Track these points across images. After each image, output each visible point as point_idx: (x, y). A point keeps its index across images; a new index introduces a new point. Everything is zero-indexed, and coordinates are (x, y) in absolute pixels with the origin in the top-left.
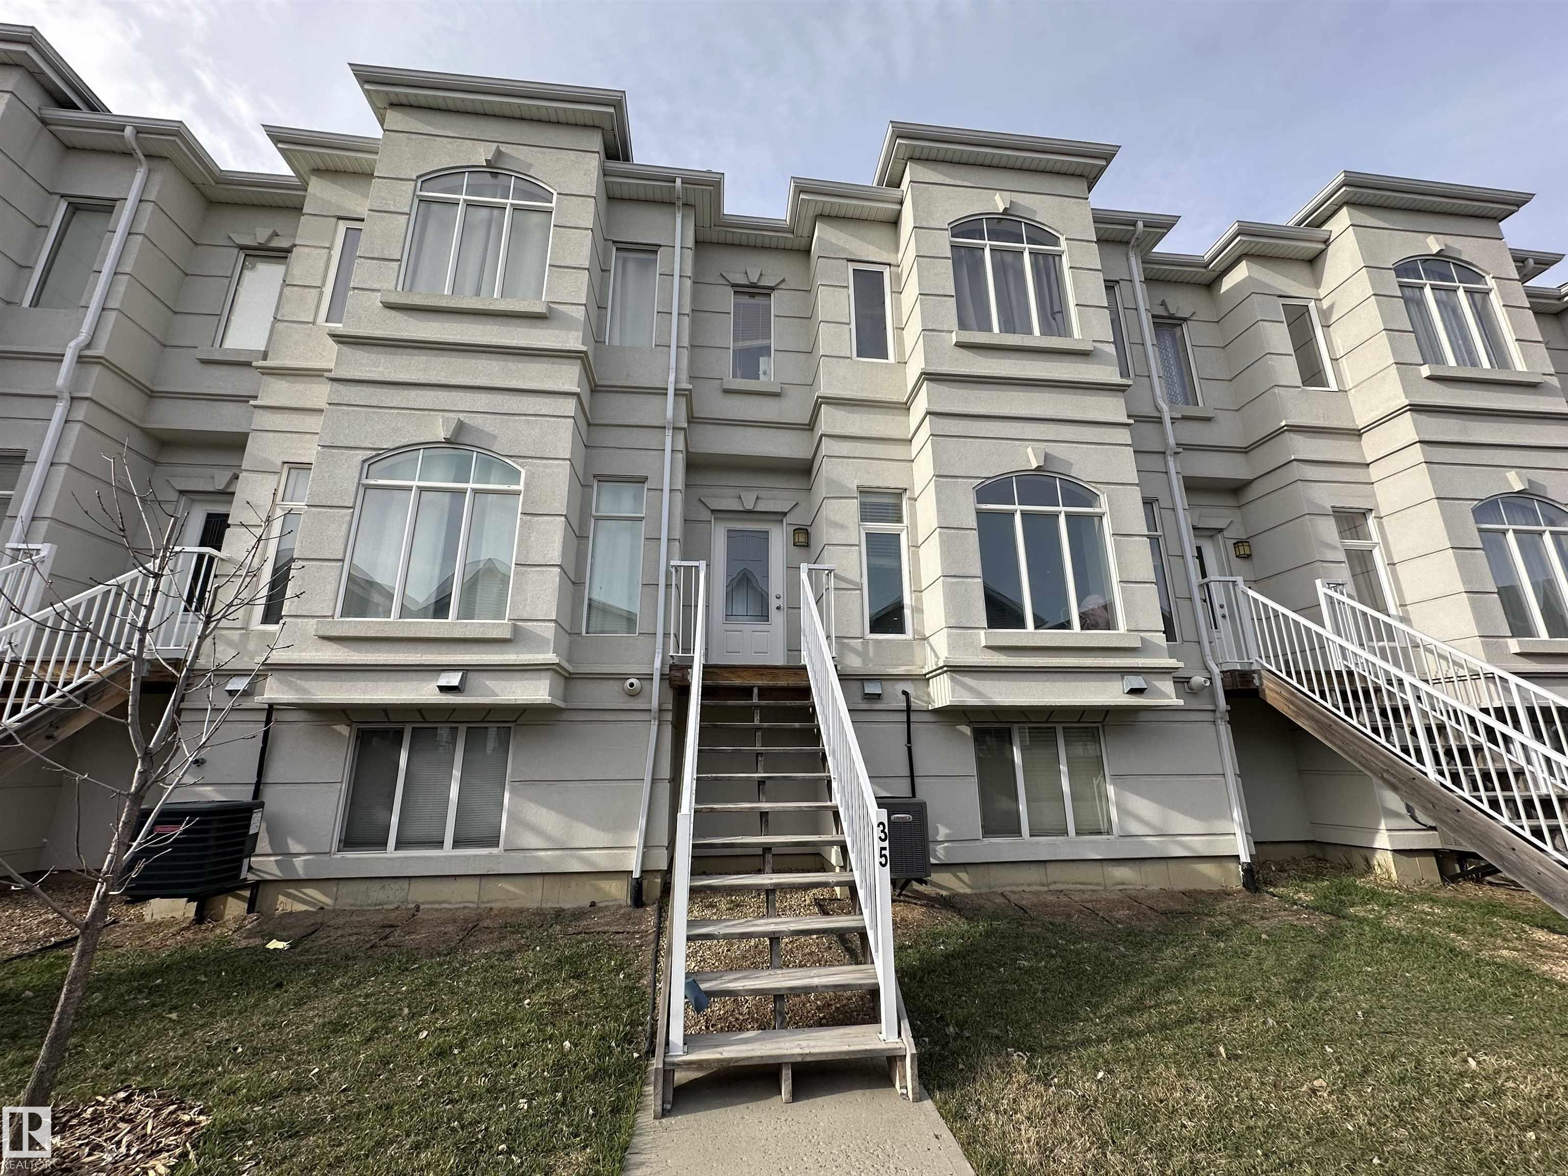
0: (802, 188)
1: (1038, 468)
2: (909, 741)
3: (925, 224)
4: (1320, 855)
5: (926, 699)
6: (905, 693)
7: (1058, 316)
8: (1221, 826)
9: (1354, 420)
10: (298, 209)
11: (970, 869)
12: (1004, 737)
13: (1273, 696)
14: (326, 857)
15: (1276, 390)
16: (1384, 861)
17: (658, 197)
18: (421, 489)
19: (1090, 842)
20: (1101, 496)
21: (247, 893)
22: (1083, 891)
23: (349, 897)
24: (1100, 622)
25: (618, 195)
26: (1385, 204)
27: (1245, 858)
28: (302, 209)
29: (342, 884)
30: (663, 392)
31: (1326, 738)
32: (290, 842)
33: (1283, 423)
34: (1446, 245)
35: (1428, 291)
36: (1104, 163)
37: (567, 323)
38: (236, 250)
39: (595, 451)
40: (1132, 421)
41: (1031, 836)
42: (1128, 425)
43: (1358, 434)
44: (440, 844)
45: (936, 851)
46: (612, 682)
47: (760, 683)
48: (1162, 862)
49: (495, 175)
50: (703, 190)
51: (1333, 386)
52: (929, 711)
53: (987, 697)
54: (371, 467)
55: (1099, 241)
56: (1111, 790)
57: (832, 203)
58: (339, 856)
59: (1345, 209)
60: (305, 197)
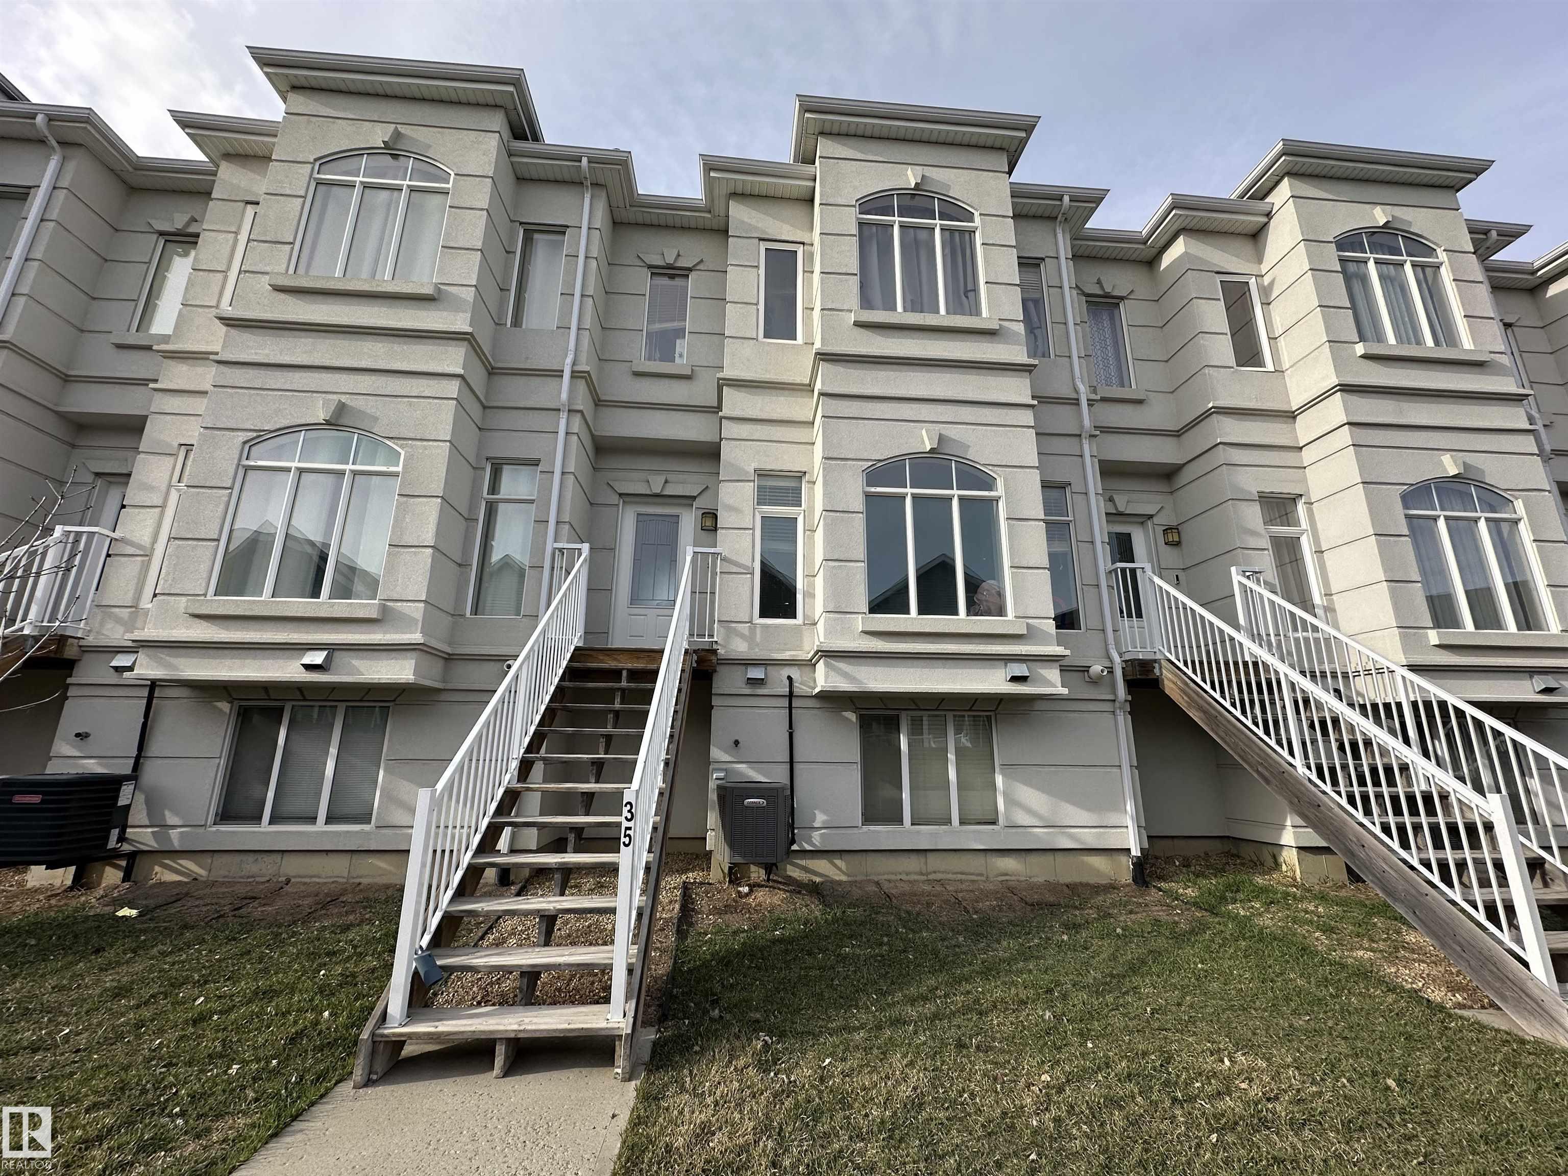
0: (711, 165)
1: (932, 451)
2: (791, 727)
3: (831, 201)
4: (1234, 851)
5: (812, 684)
6: (790, 678)
7: (971, 294)
8: (1113, 819)
9: (1289, 402)
10: (206, 194)
11: (844, 855)
12: (892, 724)
13: (1171, 688)
14: (201, 830)
15: (1206, 370)
16: (1290, 857)
17: (567, 177)
18: (301, 471)
19: (974, 831)
20: (998, 480)
21: (123, 863)
22: (961, 881)
23: (223, 869)
24: (992, 608)
25: (527, 176)
26: (1330, 174)
27: (1136, 852)
28: (210, 193)
29: (216, 855)
30: (559, 374)
31: (1212, 730)
32: (167, 813)
33: (1210, 405)
34: (1393, 216)
35: (1371, 265)
36: (1023, 135)
37: (456, 305)
38: (155, 236)
39: (488, 434)
40: (1035, 402)
41: (912, 824)
42: (1032, 406)
43: (1291, 416)
44: (313, 819)
45: (811, 837)
46: (492, 663)
47: (629, 666)
48: (1050, 854)
49: (395, 157)
50: (611, 169)
51: (1270, 367)
52: (812, 696)
53: (860, 682)
54: (253, 448)
55: (1015, 217)
56: (999, 780)
57: (743, 181)
58: (214, 829)
59: (1286, 179)
60: (214, 181)
